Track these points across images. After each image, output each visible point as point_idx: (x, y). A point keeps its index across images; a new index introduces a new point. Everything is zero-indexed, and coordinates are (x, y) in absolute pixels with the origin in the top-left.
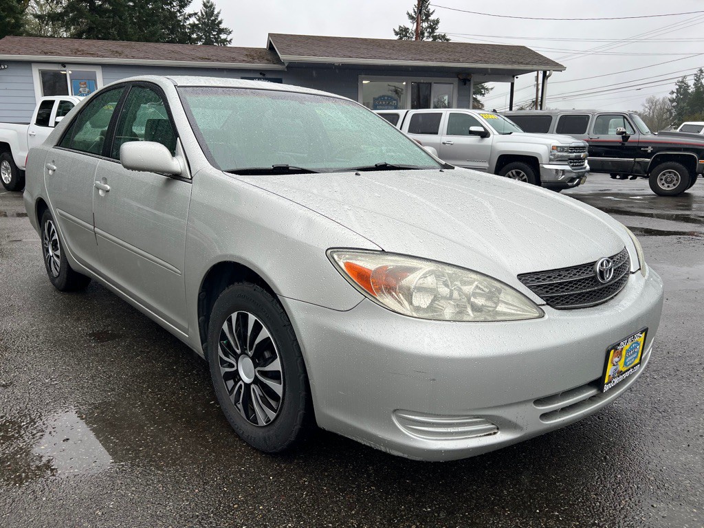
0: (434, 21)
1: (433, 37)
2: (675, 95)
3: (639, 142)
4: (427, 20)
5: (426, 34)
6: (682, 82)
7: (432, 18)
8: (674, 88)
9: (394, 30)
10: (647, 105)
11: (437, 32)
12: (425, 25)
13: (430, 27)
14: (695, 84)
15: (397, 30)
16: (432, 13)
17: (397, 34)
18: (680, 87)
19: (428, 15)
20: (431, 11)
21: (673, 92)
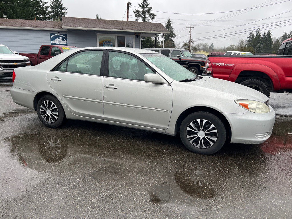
0: (149, 8)
1: (149, 14)
2: (249, 38)
3: (184, 60)
4: (147, 7)
5: (147, 13)
6: (251, 34)
7: (149, 6)
8: (249, 36)
9: (133, 11)
11: (151, 12)
12: (146, 9)
13: (148, 10)
14: (257, 34)
15: (135, 11)
16: (148, 5)
17: (134, 13)
18: (251, 35)
19: (147, 5)
20: (148, 4)
21: (248, 38)
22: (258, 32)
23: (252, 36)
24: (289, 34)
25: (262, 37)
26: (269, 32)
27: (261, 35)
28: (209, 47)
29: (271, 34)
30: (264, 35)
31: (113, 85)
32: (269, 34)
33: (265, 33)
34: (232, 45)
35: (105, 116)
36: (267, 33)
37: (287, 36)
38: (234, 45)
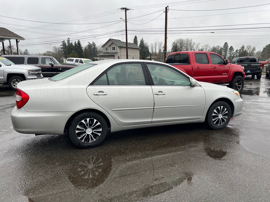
3: (57, 67)
6: (64, 42)
10: (54, 49)
14: (68, 43)
21: (61, 45)
22: (68, 41)
23: (64, 44)
24: (92, 44)
25: (74, 45)
26: (79, 41)
27: (73, 44)
28: (23, 53)
29: (80, 43)
30: (75, 44)
31: (161, 92)
32: (79, 43)
33: (76, 42)
34: (48, 52)
35: (154, 120)
36: (77, 42)
37: (91, 45)
38: (50, 52)
